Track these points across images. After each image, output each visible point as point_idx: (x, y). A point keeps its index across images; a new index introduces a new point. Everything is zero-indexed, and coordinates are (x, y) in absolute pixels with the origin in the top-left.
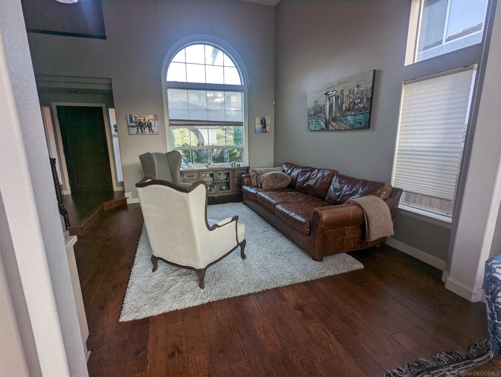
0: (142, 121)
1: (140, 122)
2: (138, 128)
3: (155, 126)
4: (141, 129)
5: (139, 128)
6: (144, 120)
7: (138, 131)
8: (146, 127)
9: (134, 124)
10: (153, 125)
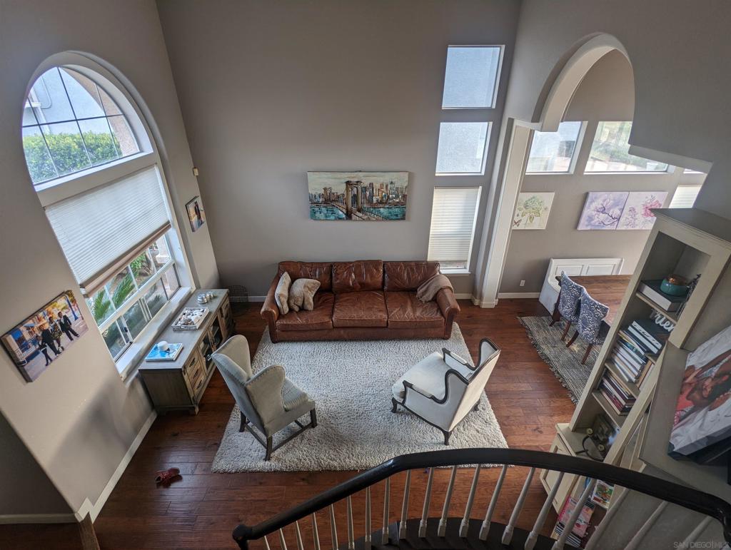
0: (47, 326)
1: (45, 333)
2: (45, 352)
3: (76, 318)
4: (53, 348)
5: (48, 348)
6: (51, 320)
7: (47, 357)
8: (60, 334)
9: (33, 349)
10: (72, 319)
